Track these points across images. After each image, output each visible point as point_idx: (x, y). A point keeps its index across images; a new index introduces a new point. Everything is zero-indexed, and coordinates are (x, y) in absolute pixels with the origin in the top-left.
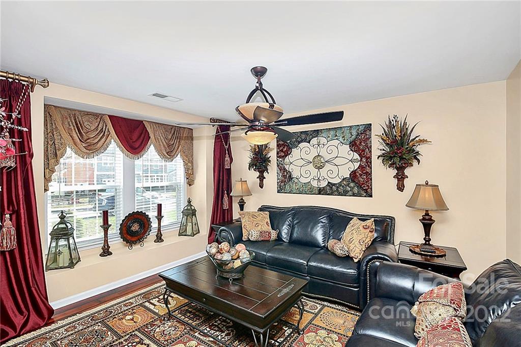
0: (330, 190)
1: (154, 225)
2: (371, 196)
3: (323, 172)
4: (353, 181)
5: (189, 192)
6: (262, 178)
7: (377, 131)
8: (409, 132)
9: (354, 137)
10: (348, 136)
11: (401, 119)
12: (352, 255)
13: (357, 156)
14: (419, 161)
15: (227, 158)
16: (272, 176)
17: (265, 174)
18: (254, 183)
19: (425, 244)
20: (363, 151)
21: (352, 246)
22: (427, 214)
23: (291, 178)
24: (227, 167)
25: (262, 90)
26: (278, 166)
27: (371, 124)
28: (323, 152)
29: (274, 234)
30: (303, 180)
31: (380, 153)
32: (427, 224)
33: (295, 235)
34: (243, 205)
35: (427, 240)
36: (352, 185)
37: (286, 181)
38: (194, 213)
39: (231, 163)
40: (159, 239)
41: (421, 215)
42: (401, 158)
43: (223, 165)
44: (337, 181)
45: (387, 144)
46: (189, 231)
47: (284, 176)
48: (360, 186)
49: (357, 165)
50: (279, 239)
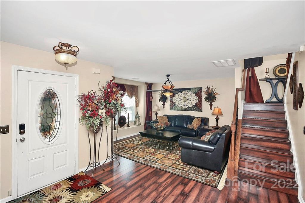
0: (189, 109)
1: (127, 121)
2: (202, 111)
3: (186, 103)
4: (196, 106)
5: (136, 110)
6: (164, 105)
7: (204, 90)
8: (213, 91)
9: (196, 92)
10: (194, 91)
11: (211, 87)
12: (194, 128)
13: (197, 98)
14: (216, 100)
15: (151, 97)
16: (168, 104)
17: (165, 103)
18: (161, 106)
19: (217, 126)
20: (200, 96)
21: (194, 126)
22: (217, 117)
23: (175, 105)
24: (151, 101)
25: (169, 81)
26: (170, 100)
27: (202, 88)
28: (186, 96)
29: (169, 124)
30: (180, 106)
31: (205, 97)
32: (217, 119)
33: (176, 124)
34: (157, 115)
35: (217, 124)
36: (196, 108)
37: (173, 106)
38: (139, 117)
39: (152, 99)
40: (128, 126)
41: (216, 116)
42: (211, 99)
43: (150, 100)
44: (191, 106)
45: (207, 95)
46: (137, 124)
47: (173, 104)
48: (198, 108)
49: (198, 101)
50: (171, 125)
